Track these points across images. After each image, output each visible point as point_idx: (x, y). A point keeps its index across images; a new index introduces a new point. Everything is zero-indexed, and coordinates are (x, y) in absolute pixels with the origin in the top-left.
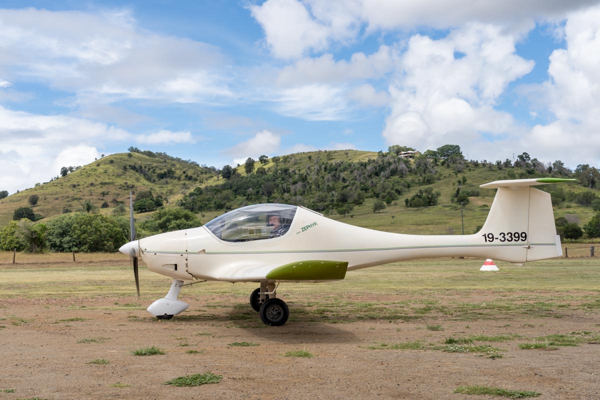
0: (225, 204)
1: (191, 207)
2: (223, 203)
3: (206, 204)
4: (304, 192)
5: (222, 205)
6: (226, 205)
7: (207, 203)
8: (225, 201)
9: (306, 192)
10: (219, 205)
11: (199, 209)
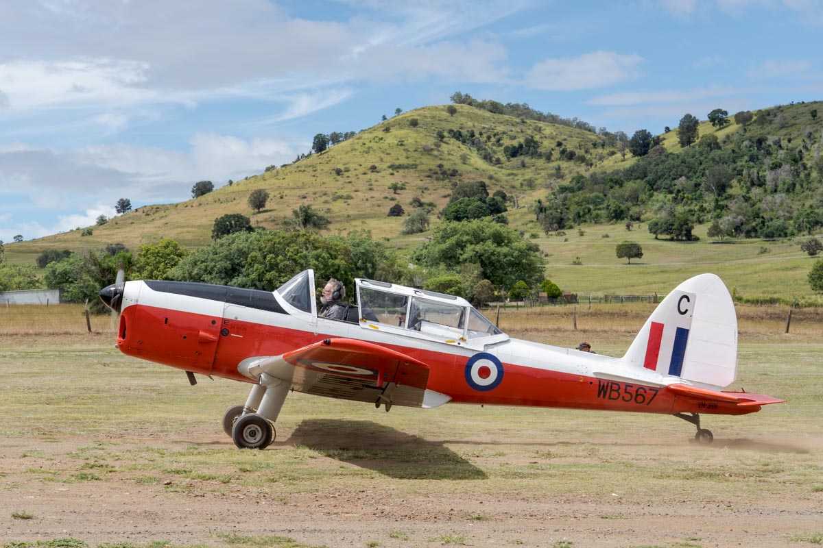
0: (629, 209)
1: (558, 215)
2: (623, 207)
3: (589, 210)
4: (794, 185)
5: (622, 212)
6: (631, 212)
7: (591, 207)
8: (629, 204)
9: (798, 186)
10: (615, 211)
11: (574, 221)
